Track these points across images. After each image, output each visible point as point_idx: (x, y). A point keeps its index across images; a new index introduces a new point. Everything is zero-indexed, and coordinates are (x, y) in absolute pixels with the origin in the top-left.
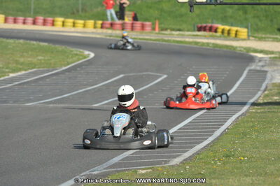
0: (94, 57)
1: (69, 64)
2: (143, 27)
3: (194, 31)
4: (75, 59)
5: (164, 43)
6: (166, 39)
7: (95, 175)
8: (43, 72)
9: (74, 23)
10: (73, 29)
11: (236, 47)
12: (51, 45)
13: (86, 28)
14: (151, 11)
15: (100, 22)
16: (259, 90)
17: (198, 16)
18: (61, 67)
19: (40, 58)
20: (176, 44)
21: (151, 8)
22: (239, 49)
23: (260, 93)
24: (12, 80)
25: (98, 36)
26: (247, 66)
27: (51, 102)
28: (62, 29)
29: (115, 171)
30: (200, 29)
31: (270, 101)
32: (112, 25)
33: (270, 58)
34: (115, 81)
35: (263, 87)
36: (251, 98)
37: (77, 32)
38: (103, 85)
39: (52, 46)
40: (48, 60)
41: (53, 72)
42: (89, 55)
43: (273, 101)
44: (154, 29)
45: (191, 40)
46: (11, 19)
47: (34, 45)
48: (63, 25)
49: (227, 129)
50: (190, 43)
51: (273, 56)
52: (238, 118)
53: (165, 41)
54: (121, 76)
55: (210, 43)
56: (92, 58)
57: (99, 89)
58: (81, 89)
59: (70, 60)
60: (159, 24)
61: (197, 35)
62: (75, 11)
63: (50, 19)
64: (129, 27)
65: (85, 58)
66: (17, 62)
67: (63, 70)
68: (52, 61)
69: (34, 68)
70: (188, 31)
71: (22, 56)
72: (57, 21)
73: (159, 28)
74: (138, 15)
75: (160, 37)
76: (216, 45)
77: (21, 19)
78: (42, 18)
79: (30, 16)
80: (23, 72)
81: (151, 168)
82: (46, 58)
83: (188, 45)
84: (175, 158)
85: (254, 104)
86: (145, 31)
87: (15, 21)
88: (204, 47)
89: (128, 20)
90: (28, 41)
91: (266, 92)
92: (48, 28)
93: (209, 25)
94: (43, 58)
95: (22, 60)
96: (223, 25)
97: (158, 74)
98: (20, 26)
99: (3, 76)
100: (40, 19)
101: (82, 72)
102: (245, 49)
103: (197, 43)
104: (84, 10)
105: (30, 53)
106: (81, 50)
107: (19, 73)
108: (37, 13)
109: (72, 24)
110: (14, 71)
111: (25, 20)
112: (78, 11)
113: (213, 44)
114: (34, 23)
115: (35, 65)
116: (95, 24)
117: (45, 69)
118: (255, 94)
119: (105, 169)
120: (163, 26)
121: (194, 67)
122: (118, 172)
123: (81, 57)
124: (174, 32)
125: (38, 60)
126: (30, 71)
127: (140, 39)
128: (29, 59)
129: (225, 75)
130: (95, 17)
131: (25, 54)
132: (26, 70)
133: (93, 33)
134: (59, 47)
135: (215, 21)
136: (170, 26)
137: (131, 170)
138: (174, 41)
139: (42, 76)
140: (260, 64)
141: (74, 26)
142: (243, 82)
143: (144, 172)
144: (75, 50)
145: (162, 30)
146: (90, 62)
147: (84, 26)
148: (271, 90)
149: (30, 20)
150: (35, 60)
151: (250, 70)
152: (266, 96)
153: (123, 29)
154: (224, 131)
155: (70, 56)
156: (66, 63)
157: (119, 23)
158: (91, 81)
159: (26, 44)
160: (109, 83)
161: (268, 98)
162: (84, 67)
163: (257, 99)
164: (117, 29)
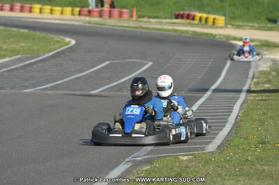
0: (75, 44)
1: (51, 51)
2: (121, 14)
3: (171, 18)
4: (58, 45)
5: (143, 30)
6: (145, 26)
7: (141, 161)
8: (28, 59)
9: (52, 10)
10: (51, 16)
11: (216, 35)
12: (31, 31)
13: (65, 16)
15: (77, 9)
16: (247, 78)
17: (175, 3)
18: (45, 54)
19: (22, 44)
20: (156, 32)
22: (217, 37)
23: (249, 81)
25: (77, 23)
27: (47, 89)
28: (40, 16)
29: (157, 157)
30: (177, 17)
31: (262, 89)
32: (90, 12)
34: (102, 68)
35: (251, 75)
36: (243, 86)
37: (55, 19)
38: (92, 72)
39: (32, 33)
40: (31, 47)
42: (70, 42)
43: (266, 89)
44: (131, 16)
45: (170, 28)
47: (14, 31)
48: (41, 12)
49: (238, 116)
50: (169, 30)
52: (242, 105)
53: (145, 28)
54: (107, 63)
55: (189, 31)
56: (73, 46)
57: (89, 77)
58: (72, 76)
59: (53, 47)
60: (137, 11)
61: (175, 23)
63: (27, 6)
64: (106, 14)
65: (67, 44)
67: (47, 57)
68: (35, 48)
69: (17, 54)
70: (166, 18)
71: (4, 43)
72: (34, 8)
73: (137, 15)
75: (138, 24)
76: (195, 33)
78: (19, 4)
79: (7, 3)
80: (8, 59)
81: (191, 155)
82: (29, 45)
83: (168, 33)
84: (208, 144)
85: (249, 91)
86: (125, 19)
88: (184, 35)
89: (106, 8)
90: (8, 28)
91: (255, 80)
92: (25, 15)
93: (187, 12)
94: (25, 44)
95: (5, 46)
97: (144, 62)
100: (18, 6)
101: (67, 58)
102: (225, 36)
103: (176, 31)
105: (12, 40)
106: (62, 37)
107: (4, 60)
109: (49, 11)
111: (2, 7)
113: (193, 32)
114: (12, 9)
115: (19, 51)
116: (73, 11)
117: (29, 55)
118: (246, 81)
119: (145, 155)
121: (177, 54)
123: (62, 44)
124: (151, 20)
125: (21, 46)
126: (14, 57)
127: (119, 26)
128: (12, 46)
129: (210, 63)
130: (73, 5)
131: (7, 41)
132: (10, 57)
133: (70, 20)
134: (40, 34)
135: (192, 9)
136: (147, 14)
137: (172, 156)
138: (153, 29)
139: (28, 62)
141: (51, 13)
143: (185, 158)
144: (56, 37)
145: (139, 17)
146: (72, 49)
147: (62, 13)
148: (259, 78)
149: (7, 6)
150: (17, 47)
152: (257, 84)
153: (101, 16)
154: (237, 118)
155: (52, 43)
156: (48, 49)
157: (97, 9)
158: (78, 68)
159: (6, 30)
160: (97, 70)
161: (260, 86)
162: (67, 54)
163: (250, 87)
164: (96, 17)
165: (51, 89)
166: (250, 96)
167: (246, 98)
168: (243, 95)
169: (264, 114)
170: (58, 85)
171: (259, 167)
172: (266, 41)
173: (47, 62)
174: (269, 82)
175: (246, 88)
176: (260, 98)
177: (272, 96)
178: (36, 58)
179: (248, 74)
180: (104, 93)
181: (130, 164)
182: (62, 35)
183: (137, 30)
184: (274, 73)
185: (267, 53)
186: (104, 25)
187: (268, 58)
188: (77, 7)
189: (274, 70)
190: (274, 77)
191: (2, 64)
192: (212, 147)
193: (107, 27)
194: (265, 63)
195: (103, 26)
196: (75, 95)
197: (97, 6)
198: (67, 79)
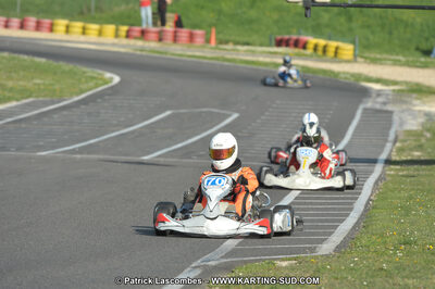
0: (120, 83)
1: (82, 92)
2: (191, 38)
3: (270, 45)
4: (91, 84)
6: (228, 56)
8: (46, 104)
9: (84, 29)
10: (82, 38)
11: (339, 73)
12: (51, 62)
13: (105, 38)
14: (204, 13)
15: (124, 29)
16: (386, 141)
17: (277, 22)
18: (71, 96)
19: (38, 81)
20: (245, 65)
21: (202, 7)
22: (342, 76)
23: (389, 145)
25: (122, 50)
26: (360, 102)
27: (73, 152)
28: (66, 37)
29: (242, 261)
30: (279, 43)
31: (409, 158)
32: (143, 33)
33: (394, 91)
34: (162, 120)
35: (392, 136)
36: (380, 153)
37: (90, 43)
38: (145, 127)
39: (53, 63)
40: (51, 85)
41: (61, 104)
42: (111, 79)
43: (415, 158)
44: (208, 41)
45: (268, 60)
47: (25, 60)
48: (67, 32)
49: (370, 200)
50: (266, 64)
51: (396, 88)
53: (229, 61)
54: (168, 113)
56: (117, 85)
57: (139, 133)
58: (113, 131)
59: (84, 86)
60: (218, 33)
61: (276, 53)
62: (85, 10)
63: (46, 21)
64: (169, 36)
65: (106, 83)
66: (2, 87)
67: (76, 102)
68: (57, 87)
69: (30, 96)
70: (261, 45)
71: (9, 78)
72: (57, 25)
73: (216, 39)
75: (219, 54)
76: (307, 70)
77: (1, 20)
78: (34, 19)
79: (16, 16)
80: (14, 103)
81: (294, 259)
82: (47, 82)
84: (321, 243)
85: (388, 162)
86: (197, 44)
89: (170, 27)
90: (16, 55)
91: (398, 144)
92: (43, 35)
93: (294, 37)
94: (41, 81)
95: (10, 84)
97: (229, 113)
100: (32, 21)
101: (106, 104)
102: (353, 75)
103: (276, 65)
104: (99, 9)
105: (22, 73)
106: (100, 72)
107: (9, 105)
108: (25, 11)
109: (81, 30)
111: (7, 22)
112: (89, 10)
113: (303, 67)
114: (22, 26)
115: (32, 92)
116: (117, 30)
117: (48, 99)
118: (383, 146)
119: (222, 257)
121: (278, 102)
122: (246, 262)
123: (100, 82)
124: (239, 47)
125: (35, 84)
126: (25, 101)
127: (189, 56)
128: (21, 83)
129: (329, 116)
130: (117, 20)
131: (13, 74)
132: (17, 100)
133: (114, 45)
134: (65, 66)
135: (302, 31)
136: (232, 38)
137: (264, 260)
138: (241, 61)
139: (45, 109)
140: (380, 100)
141: (84, 33)
142: (358, 127)
144: (90, 71)
145: (221, 42)
146: (114, 90)
147: (100, 33)
148: (404, 141)
149: (15, 22)
150: (29, 85)
151: (365, 110)
152: (401, 150)
153: (160, 40)
154: (368, 203)
155: (83, 80)
156: (77, 90)
157: (155, 29)
158: (122, 119)
159: (14, 59)
160: (152, 123)
161: (405, 154)
162: (107, 97)
163: (390, 155)
164: (152, 41)
165: (81, 151)
166: (391, 170)
167: (383, 172)
168: (379, 168)
169: (411, 198)
170: (91, 145)
171: (399, 280)
172: (417, 84)
173: (74, 109)
174: (420, 147)
175: (384, 156)
176: (405, 173)
177: (423, 170)
178: (59, 102)
179: (388, 136)
180: (162, 159)
181: (198, 272)
182: (100, 68)
184: (428, 135)
185: (417, 102)
186: (166, 53)
187: (420, 111)
188: (123, 24)
189: (428, 130)
190: (427, 140)
191: (3, 110)
192: (327, 248)
193: (169, 56)
194: (415, 118)
195: (164, 56)
196: (117, 162)
197: (155, 24)
198: (105, 137)
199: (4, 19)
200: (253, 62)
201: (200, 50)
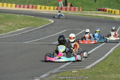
0: (53, 22)
1: (43, 25)
2: (75, 9)
3: (97, 11)
4: (45, 23)
5: (84, 16)
6: (84, 14)
7: (54, 73)
8: (32, 29)
9: (45, 8)
10: (45, 10)
11: (115, 18)
12: (35, 17)
13: (51, 10)
14: (78, 2)
15: (56, 7)
17: (98, 4)
18: (39, 26)
19: (30, 22)
20: (89, 17)
21: (78, 1)
24: (18, 32)
25: (55, 13)
27: (35, 42)
28: (40, 10)
30: (99, 10)
32: (61, 9)
37: (46, 12)
38: (58, 34)
39: (36, 17)
41: (36, 29)
44: (79, 10)
45: (95, 15)
46: (18, 6)
47: (28, 17)
48: (40, 9)
49: (111, 53)
50: (95, 16)
52: (115, 49)
53: (84, 15)
54: (65, 30)
55: (103, 16)
56: (53, 23)
58: (48, 36)
59: (43, 24)
60: (82, 8)
61: (98, 13)
62: (45, 2)
64: (68, 9)
65: (50, 22)
66: (20, 24)
67: (40, 28)
68: (35, 24)
69: (28, 27)
70: (94, 11)
71: (23, 22)
72: (38, 7)
73: (81, 10)
74: (72, 4)
75: (82, 14)
76: (106, 17)
77: (22, 6)
78: (31, 5)
79: (26, 5)
80: (23, 29)
81: (78, 70)
82: (33, 23)
83: (94, 17)
84: (88, 66)
86: (76, 11)
87: (20, 7)
88: (101, 18)
89: (69, 6)
90: (25, 15)
92: (34, 10)
93: (103, 8)
94: (31, 22)
95: (23, 23)
96: (109, 8)
97: (81, 30)
98: (22, 9)
99: (15, 30)
100: (31, 6)
101: (48, 28)
102: (118, 19)
103: (97, 16)
104: (49, 2)
105: (26, 20)
106: (48, 19)
107: (22, 29)
108: (29, 3)
109: (44, 8)
110: (19, 28)
111: (24, 6)
112: (47, 2)
113: (105, 17)
114: (28, 7)
115: (29, 26)
116: (54, 8)
117: (33, 27)
119: (58, 70)
120: (83, 9)
122: (64, 71)
123: (48, 22)
124: (88, 12)
125: (30, 23)
126: (26, 28)
127: (73, 14)
128: (26, 23)
130: (54, 5)
131: (24, 21)
132: (24, 28)
133: (53, 12)
134: (38, 18)
135: (105, 7)
136: (86, 9)
137: (69, 71)
138: (88, 15)
139: (31, 30)
141: (45, 9)
143: (75, 72)
144: (45, 19)
145: (83, 11)
146: (52, 24)
147: (49, 9)
149: (26, 6)
150: (28, 24)
153: (66, 10)
154: (109, 54)
155: (43, 22)
156: (41, 25)
157: (64, 7)
158: (52, 32)
159: (25, 16)
162: (49, 26)
164: (63, 10)
165: (37, 41)
168: (118, 44)
170: (40, 40)
173: (39, 30)
181: (48, 74)
183: (81, 16)
186: (67, 14)
198: (45, 37)
199: (23, 5)
200: (91, 16)
201: (77, 13)
